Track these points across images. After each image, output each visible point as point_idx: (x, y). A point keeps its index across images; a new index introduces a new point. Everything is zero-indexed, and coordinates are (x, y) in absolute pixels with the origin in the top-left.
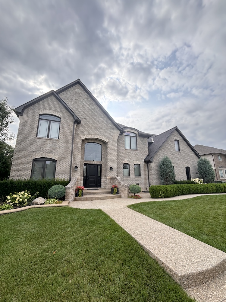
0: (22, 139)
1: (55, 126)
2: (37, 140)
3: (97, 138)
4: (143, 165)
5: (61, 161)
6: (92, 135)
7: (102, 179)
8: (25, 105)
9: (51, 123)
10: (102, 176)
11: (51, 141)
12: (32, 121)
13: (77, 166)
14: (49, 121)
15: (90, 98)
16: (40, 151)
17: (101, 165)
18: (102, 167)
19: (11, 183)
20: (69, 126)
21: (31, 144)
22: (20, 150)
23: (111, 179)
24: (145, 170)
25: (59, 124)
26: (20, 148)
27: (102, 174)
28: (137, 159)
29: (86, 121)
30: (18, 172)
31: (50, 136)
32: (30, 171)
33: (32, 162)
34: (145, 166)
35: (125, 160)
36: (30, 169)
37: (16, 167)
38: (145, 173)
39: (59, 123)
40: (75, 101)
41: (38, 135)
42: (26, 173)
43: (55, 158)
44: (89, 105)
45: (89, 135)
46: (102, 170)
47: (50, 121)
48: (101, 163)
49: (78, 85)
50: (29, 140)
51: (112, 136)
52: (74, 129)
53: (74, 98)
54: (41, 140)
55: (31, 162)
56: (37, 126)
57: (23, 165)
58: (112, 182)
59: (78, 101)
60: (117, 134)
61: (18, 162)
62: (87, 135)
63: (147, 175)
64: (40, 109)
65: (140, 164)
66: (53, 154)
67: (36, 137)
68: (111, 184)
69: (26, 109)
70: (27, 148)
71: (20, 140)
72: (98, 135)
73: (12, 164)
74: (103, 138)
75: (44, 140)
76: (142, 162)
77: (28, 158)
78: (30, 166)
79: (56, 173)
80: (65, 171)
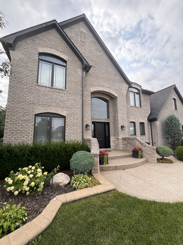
0: (17, 85)
1: (59, 72)
2: (39, 88)
3: (106, 91)
4: (147, 124)
5: (71, 118)
6: (102, 88)
7: (111, 139)
8: (17, 35)
9: (55, 67)
10: (111, 135)
11: (57, 91)
12: (29, 60)
13: (88, 124)
14: (51, 64)
15: (97, 42)
16: (44, 104)
17: (109, 123)
18: (110, 126)
19: (8, 151)
20: (77, 72)
21: (31, 93)
22: (16, 101)
23: (124, 139)
24: (148, 128)
25: (65, 70)
26: (15, 97)
27: (110, 133)
28: (141, 117)
29: (95, 70)
30: (16, 133)
31: (54, 84)
32: (32, 131)
33: (34, 119)
34: (148, 124)
35: (131, 118)
36: (32, 129)
37: (12, 126)
38: (148, 131)
39: (65, 68)
40: (81, 42)
41: (39, 81)
42: (27, 133)
43: (64, 113)
44: (96, 50)
45: (98, 87)
46: (110, 129)
47: (54, 64)
48: (109, 121)
49: (82, 23)
50: (27, 87)
52: (82, 77)
53: (79, 39)
54: (45, 89)
55: (32, 118)
56: (37, 68)
57: (21, 123)
59: (84, 44)
60: (126, 89)
61: (14, 118)
62: (97, 87)
63: (150, 133)
64: (39, 45)
65: (144, 122)
66: (60, 108)
67: (37, 84)
68: (123, 145)
69: (19, 42)
70: (25, 99)
71: (14, 86)
72: (107, 88)
73: (6, 121)
74: (113, 91)
75: (48, 89)
76: (145, 121)
77: (28, 113)
78: (32, 123)
79: (66, 133)
80: (77, 130)
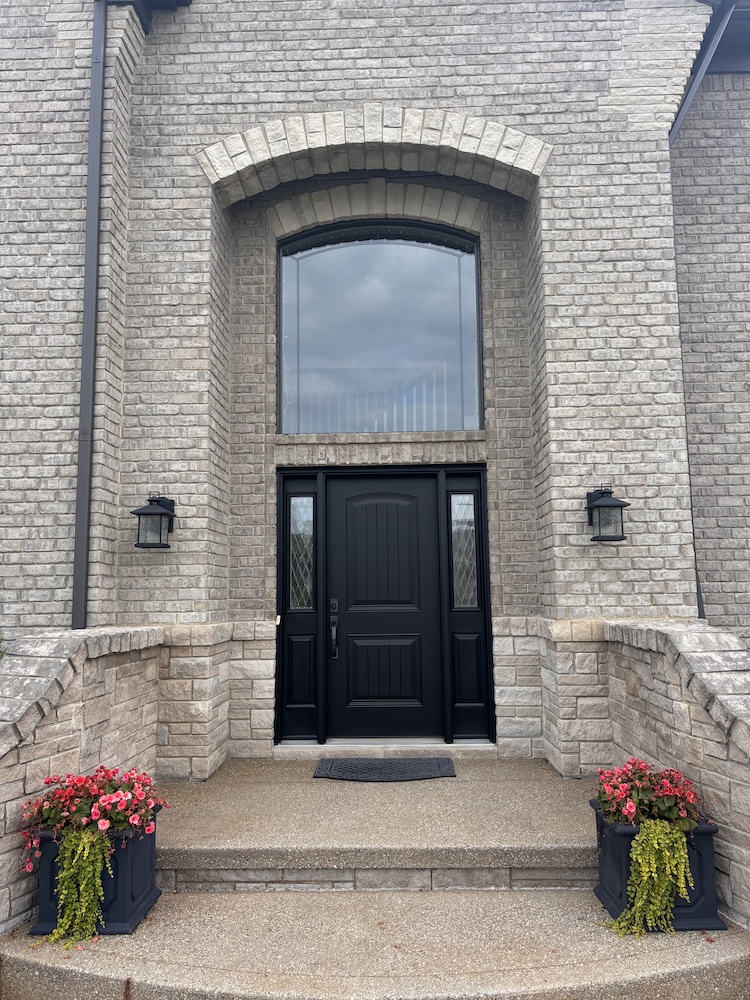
3: (390, 136)
7: (501, 647)
10: (495, 601)
13: (173, 492)
17: (471, 476)
18: (491, 499)
23: (610, 646)
27: (494, 579)
45: (295, 121)
46: (493, 539)
48: (479, 453)
51: (601, 85)
58: (618, 687)
60: (673, 52)
62: (276, 126)
68: (606, 714)
72: (407, 100)
74: (475, 125)
80: (27, 557)
